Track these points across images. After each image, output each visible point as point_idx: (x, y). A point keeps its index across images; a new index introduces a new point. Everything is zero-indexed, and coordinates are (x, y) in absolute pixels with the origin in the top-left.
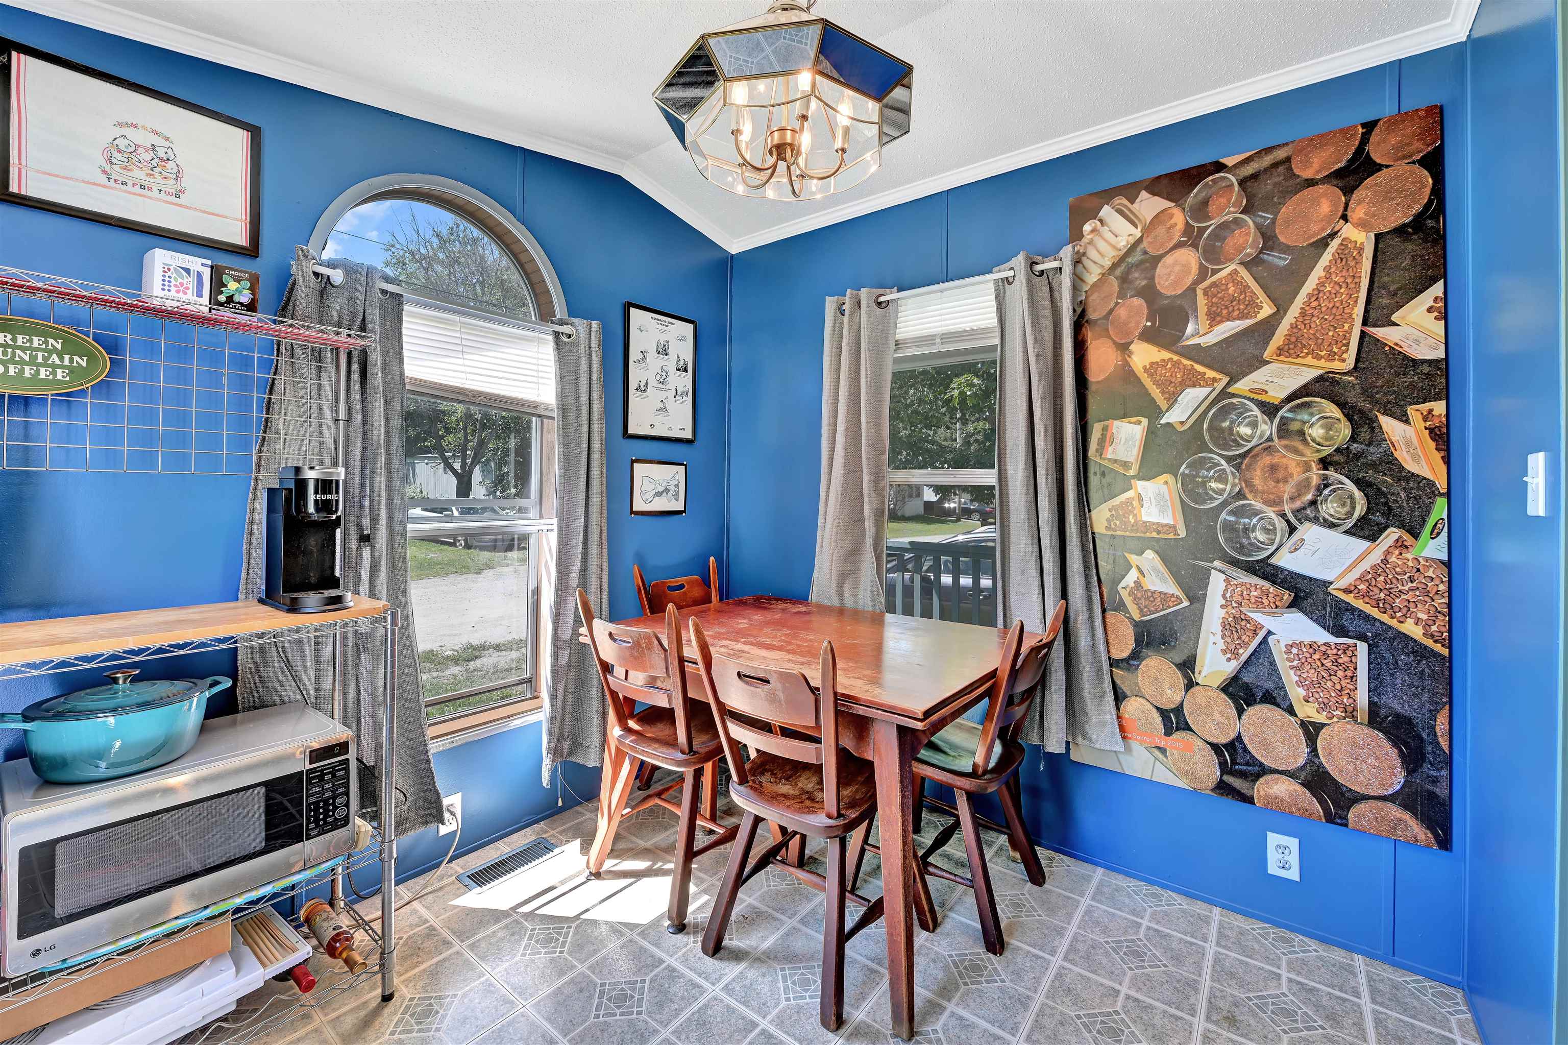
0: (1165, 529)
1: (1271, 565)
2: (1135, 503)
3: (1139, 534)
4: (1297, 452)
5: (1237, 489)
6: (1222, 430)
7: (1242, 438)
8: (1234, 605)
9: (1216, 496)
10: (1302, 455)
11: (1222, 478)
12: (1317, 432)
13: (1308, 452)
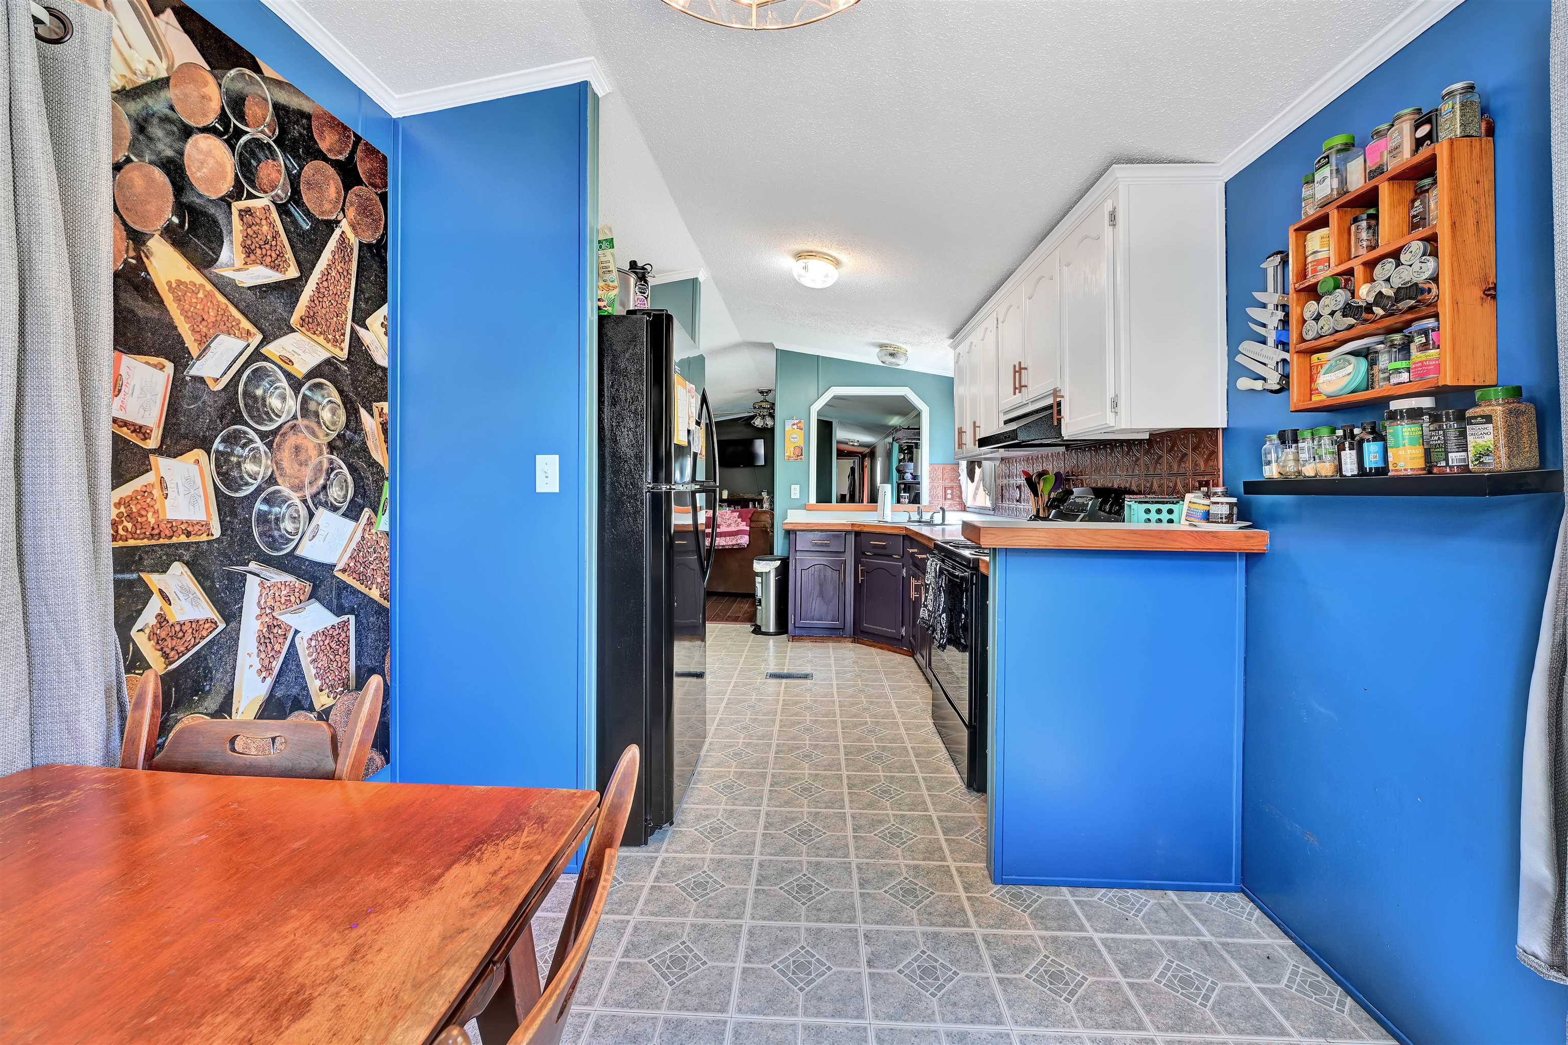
0: (197, 528)
1: (297, 557)
2: (156, 492)
3: (162, 541)
4: (314, 434)
5: (269, 473)
6: (255, 398)
7: (273, 412)
8: (268, 611)
9: (250, 481)
10: (318, 438)
11: (256, 459)
12: (326, 415)
13: (321, 434)
